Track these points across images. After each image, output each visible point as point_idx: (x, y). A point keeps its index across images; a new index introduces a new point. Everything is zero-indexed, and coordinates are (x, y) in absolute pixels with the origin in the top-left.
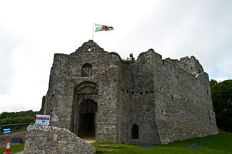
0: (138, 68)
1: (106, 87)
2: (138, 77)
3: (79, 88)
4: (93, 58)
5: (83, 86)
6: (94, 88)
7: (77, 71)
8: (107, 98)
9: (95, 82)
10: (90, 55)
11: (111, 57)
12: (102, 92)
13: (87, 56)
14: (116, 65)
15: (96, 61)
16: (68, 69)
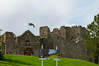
0: (47, 41)
1: (36, 51)
2: (46, 45)
3: (25, 50)
4: (30, 38)
5: (26, 50)
6: (31, 50)
7: (24, 43)
8: (37, 54)
9: (32, 48)
10: (28, 37)
11: (37, 38)
12: (35, 52)
13: (27, 37)
14: (39, 41)
15: (31, 39)
16: (20, 42)
